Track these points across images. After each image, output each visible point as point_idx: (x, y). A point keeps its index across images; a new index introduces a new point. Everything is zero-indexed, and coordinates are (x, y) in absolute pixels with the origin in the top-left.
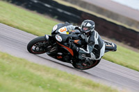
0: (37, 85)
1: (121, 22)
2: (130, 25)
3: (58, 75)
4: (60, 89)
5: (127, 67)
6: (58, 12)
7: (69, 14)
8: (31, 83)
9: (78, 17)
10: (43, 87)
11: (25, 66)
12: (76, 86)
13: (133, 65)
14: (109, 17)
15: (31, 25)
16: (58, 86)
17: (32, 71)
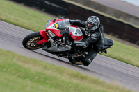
0: (25, 78)
1: (109, 14)
2: (118, 17)
3: (46, 68)
4: (48, 82)
5: (115, 58)
6: (46, 4)
7: (56, 6)
8: (19, 76)
9: (66, 9)
10: (31, 80)
11: (13, 59)
12: (64, 78)
13: (121, 56)
14: (96, 9)
15: (19, 18)
16: (46, 79)
17: (19, 63)
